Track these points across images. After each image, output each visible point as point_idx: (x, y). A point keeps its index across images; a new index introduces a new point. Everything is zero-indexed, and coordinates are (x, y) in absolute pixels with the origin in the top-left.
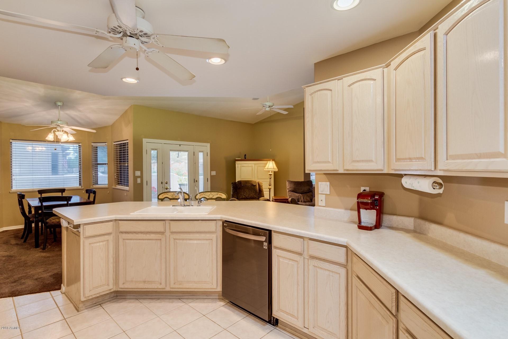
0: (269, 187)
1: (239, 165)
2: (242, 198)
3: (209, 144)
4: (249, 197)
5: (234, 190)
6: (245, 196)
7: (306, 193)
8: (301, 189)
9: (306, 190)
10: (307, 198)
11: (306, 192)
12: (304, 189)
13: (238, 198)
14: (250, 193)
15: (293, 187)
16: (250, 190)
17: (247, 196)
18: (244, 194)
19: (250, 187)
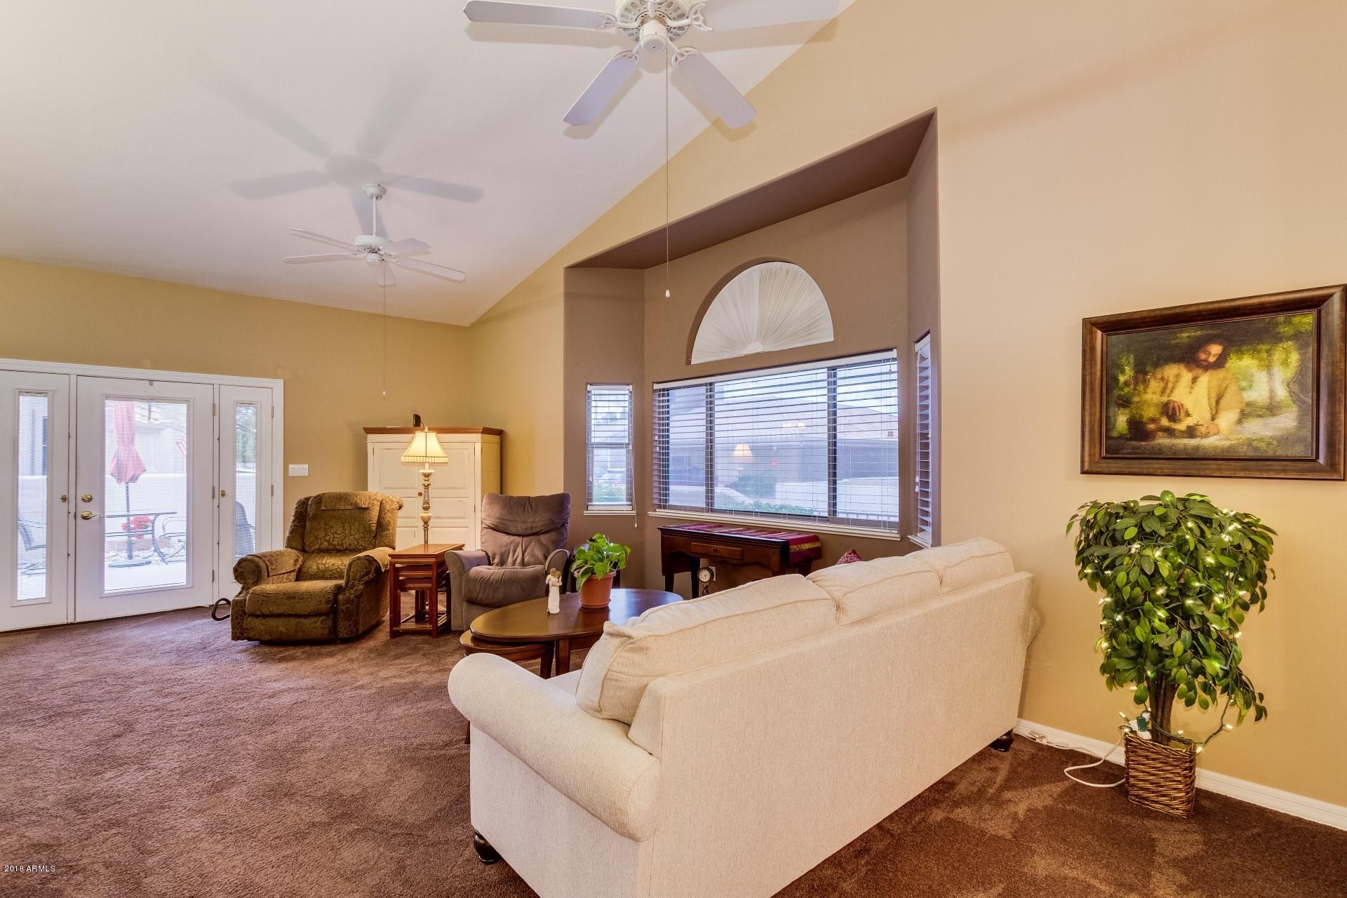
0: (423, 515)
1: (377, 446)
2: (319, 548)
3: (281, 382)
4: (342, 545)
5: (296, 523)
6: (328, 541)
7: (537, 534)
8: (525, 522)
9: (540, 524)
10: (535, 550)
11: (538, 530)
12: (534, 522)
13: (307, 549)
14: (347, 532)
15: (497, 515)
16: (346, 524)
17: (335, 543)
18: (326, 535)
19: (347, 513)
